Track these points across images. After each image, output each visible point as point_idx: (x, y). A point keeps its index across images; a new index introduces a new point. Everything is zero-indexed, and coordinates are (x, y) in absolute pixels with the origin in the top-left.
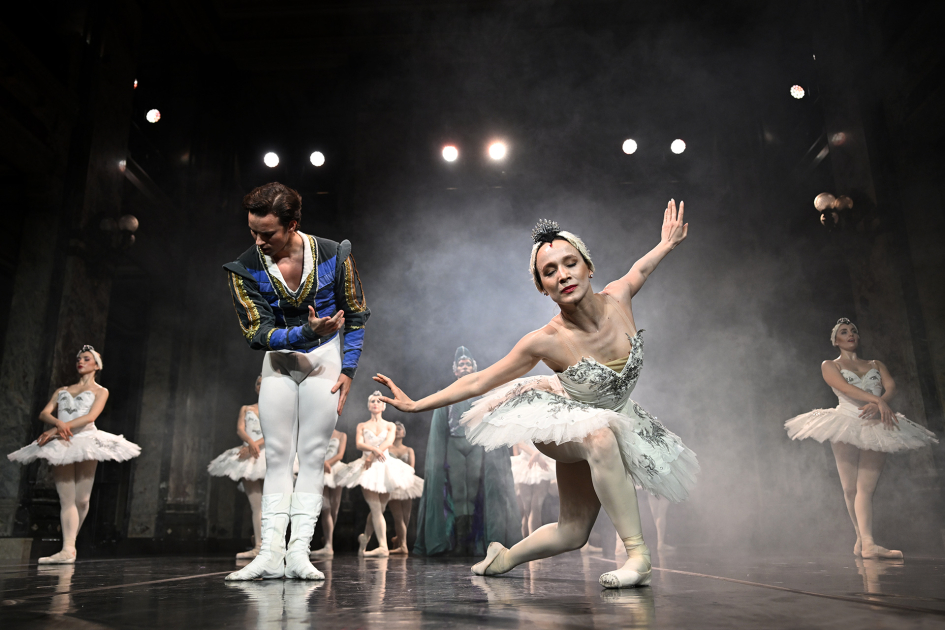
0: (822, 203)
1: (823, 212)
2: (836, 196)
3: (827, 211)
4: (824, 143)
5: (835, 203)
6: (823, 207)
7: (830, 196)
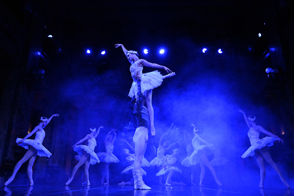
0: (268, 71)
1: (269, 73)
2: (273, 69)
3: (270, 73)
4: (268, 51)
5: (273, 71)
6: (269, 72)
7: (271, 69)
